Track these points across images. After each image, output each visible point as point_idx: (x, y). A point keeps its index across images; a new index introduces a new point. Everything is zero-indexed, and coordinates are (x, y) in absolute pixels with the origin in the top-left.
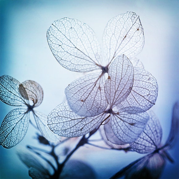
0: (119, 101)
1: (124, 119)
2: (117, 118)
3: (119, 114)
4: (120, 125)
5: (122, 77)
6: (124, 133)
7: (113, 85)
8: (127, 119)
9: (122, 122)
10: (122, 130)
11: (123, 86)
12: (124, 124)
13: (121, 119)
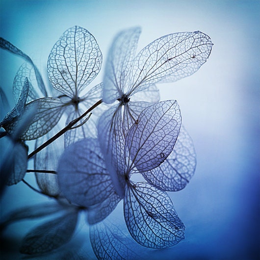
0: (140, 166)
1: (142, 200)
2: (132, 194)
3: (136, 188)
4: (134, 209)
5: (154, 131)
6: (136, 223)
7: (137, 136)
8: (145, 202)
9: (137, 204)
10: (135, 218)
11: (152, 146)
12: (139, 209)
13: (137, 198)
